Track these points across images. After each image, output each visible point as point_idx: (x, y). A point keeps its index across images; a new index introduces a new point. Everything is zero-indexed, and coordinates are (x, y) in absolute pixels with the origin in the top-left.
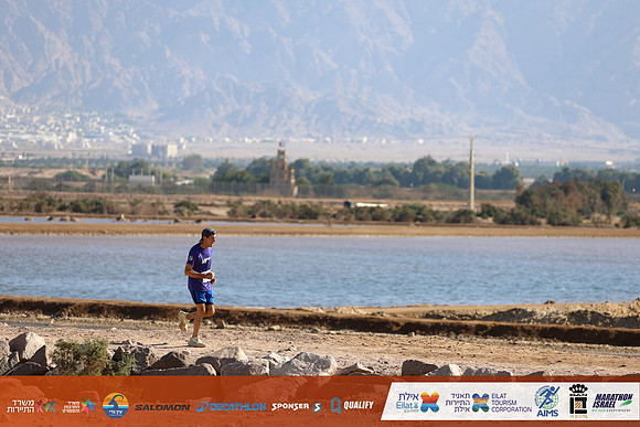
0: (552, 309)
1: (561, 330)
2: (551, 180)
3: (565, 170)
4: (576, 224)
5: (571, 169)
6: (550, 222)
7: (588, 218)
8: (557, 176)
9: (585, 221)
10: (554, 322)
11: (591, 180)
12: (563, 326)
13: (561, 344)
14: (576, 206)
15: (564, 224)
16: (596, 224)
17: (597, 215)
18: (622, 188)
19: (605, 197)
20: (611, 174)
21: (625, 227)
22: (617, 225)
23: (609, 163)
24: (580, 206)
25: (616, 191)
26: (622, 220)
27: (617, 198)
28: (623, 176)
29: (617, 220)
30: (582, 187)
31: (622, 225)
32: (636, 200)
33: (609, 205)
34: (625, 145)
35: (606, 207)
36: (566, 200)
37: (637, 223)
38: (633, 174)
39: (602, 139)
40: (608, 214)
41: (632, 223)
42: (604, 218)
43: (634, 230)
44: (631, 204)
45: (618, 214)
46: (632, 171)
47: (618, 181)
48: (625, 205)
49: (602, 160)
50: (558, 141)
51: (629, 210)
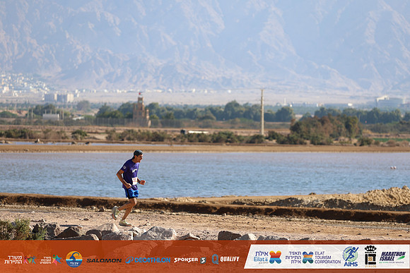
0: (314, 198)
1: (320, 212)
2: (313, 116)
3: (322, 109)
4: (329, 144)
5: (326, 108)
6: (313, 143)
7: (337, 140)
8: (317, 113)
9: (335, 142)
10: (315, 206)
11: (339, 116)
12: (321, 208)
13: (320, 220)
14: (329, 132)
15: (321, 144)
16: (342, 144)
17: (342, 138)
18: (358, 121)
19: (348, 126)
20: (351, 112)
21: (361, 146)
22: (355, 144)
23: (350, 105)
24: (332, 132)
25: (354, 123)
26: (359, 141)
27: (355, 127)
28: (359, 113)
29: (355, 141)
30: (333, 120)
31: (358, 144)
32: (367, 128)
33: (350, 131)
34: (360, 94)
35: (348, 133)
36: (322, 129)
37: (368, 142)
38: (366, 112)
39: (346, 89)
40: (350, 138)
41: (364, 143)
42: (347, 139)
43: (366, 147)
44: (364, 131)
45: (356, 137)
46: (365, 110)
47: (356, 116)
48: (360, 131)
49: (346, 103)
50: (318, 91)
51: (363, 135)
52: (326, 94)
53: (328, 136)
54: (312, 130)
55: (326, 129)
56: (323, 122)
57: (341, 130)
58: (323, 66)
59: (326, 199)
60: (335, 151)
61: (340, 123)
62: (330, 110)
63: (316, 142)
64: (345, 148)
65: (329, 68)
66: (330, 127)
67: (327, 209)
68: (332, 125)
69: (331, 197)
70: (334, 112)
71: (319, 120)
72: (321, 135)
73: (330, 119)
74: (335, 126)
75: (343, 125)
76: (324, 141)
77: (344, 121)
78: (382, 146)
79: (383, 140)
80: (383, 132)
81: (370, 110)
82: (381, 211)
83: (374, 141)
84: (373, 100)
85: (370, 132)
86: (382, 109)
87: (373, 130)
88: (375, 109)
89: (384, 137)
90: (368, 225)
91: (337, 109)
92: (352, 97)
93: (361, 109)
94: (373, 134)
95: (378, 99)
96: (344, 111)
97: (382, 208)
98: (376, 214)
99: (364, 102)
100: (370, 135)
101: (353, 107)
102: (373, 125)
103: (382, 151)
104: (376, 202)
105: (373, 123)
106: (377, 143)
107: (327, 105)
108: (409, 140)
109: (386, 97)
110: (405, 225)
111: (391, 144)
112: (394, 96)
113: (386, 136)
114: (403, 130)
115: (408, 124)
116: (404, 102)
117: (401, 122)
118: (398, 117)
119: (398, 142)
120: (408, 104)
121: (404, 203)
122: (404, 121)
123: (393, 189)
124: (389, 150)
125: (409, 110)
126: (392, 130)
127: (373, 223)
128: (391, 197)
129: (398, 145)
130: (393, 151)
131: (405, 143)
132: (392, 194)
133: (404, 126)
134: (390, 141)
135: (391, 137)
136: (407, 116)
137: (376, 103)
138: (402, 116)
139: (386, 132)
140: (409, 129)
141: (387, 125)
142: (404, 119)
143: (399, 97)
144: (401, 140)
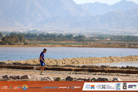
0: (9, 62)
2: (9, 35)
3: (12, 33)
6: (9, 44)
9: (16, 44)
10: (10, 65)
13: (11, 69)
16: (18, 44)
17: (19, 42)
18: (24, 37)
19: (20, 39)
20: (21, 34)
21: (24, 45)
22: (23, 45)
23: (21, 32)
24: (15, 41)
25: (22, 37)
26: (24, 43)
27: (23, 39)
28: (24, 34)
29: (23, 43)
30: (15, 37)
31: (24, 44)
32: (27, 39)
33: (21, 40)
34: (24, 28)
35: (20, 41)
36: (12, 39)
37: (27, 44)
38: (26, 34)
39: (19, 27)
40: (21, 42)
41: (26, 44)
42: (20, 43)
43: (26, 45)
44: (25, 40)
45: (23, 42)
46: (26, 33)
47: (23, 35)
48: (24, 40)
49: (20, 31)
50: (10, 27)
51: (25, 41)
52: (13, 28)
53: (14, 42)
54: (9, 40)
55: (13, 39)
56: (12, 37)
57: (18, 40)
58: (12, 19)
59: (13, 62)
60: (16, 47)
61: (18, 38)
62: (14, 33)
63: (10, 44)
64: (19, 46)
65: (14, 20)
66: (14, 39)
67: (13, 66)
68: (15, 38)
69: (15, 62)
70: (16, 34)
71: (11, 37)
72: (12, 42)
73: (14, 36)
74: (16, 39)
75: (19, 38)
76: (13, 43)
77: (19, 37)
78: (31, 45)
79: (32, 43)
80: (32, 40)
81: (28, 33)
82: (31, 66)
83: (29, 43)
84: (29, 30)
85: (27, 41)
86: (32, 33)
87: (28, 40)
88: (29, 33)
89: (32, 42)
90: (27, 71)
91: (17, 33)
92: (22, 29)
93: (25, 33)
94: (28, 41)
95: (30, 30)
96: (19, 34)
97: (31, 65)
98: (29, 67)
99: (26, 31)
100: (27, 42)
101: (22, 33)
102: (28, 38)
103: (31, 47)
104: (29, 63)
105: (29, 38)
106: (30, 44)
107: (14, 32)
108: (40, 43)
109: (33, 29)
110: (39, 70)
111: (34, 45)
112: (35, 29)
113: (33, 42)
114: (38, 40)
115: (40, 38)
116: (39, 31)
117: (37, 37)
118: (37, 36)
119: (37, 44)
120: (40, 32)
121: (39, 63)
122: (38, 37)
123: (35, 59)
124: (34, 47)
125: (40, 33)
126: (34, 40)
127: (28, 70)
128: (34, 62)
129: (37, 45)
130: (35, 47)
131: (39, 44)
132: (35, 61)
133: (39, 38)
134: (34, 43)
135: (34, 42)
136: (40, 35)
137: (30, 31)
138: (38, 35)
139: (33, 41)
140: (40, 40)
141: (33, 38)
142: (38, 36)
143: (37, 29)
144: (37, 43)
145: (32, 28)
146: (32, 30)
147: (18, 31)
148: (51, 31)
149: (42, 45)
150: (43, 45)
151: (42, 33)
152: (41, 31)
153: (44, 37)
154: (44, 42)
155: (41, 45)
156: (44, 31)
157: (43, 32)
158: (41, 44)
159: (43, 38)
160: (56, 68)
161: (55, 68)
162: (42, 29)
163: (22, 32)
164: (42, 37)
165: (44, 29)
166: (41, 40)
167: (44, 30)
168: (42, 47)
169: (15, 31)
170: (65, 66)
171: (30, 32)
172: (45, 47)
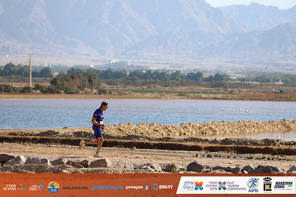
0: (66, 131)
1: (70, 140)
2: (66, 74)
3: (72, 69)
4: (77, 93)
5: (75, 68)
6: (66, 92)
7: (82, 90)
8: (69, 71)
9: (81, 92)
10: (67, 137)
11: (84, 73)
12: (72, 138)
13: (70, 146)
14: (77, 85)
15: (72, 93)
16: (86, 93)
17: (86, 89)
18: (97, 77)
19: (90, 81)
20: (92, 71)
21: (99, 94)
22: (95, 93)
23: (92, 66)
24: (79, 85)
25: (95, 78)
26: (98, 91)
27: (95, 81)
28: (98, 72)
29: (95, 91)
30: (80, 77)
31: (97, 93)
32: (104, 82)
33: (92, 84)
34: (99, 58)
35: (90, 86)
36: (72, 83)
37: (104, 92)
38: (103, 71)
39: (88, 55)
40: (91, 89)
41: (102, 92)
42: (89, 90)
43: (102, 95)
44: (101, 84)
45: (96, 88)
46: (102, 69)
47: (96, 74)
48: (99, 84)
49: (89, 64)
50: (69, 56)
51: (101, 87)
52: (75, 58)
53: (77, 87)
54: (66, 83)
55: (75, 82)
56: (73, 78)
57: (86, 83)
58: (73, 39)
59: (75, 131)
60: (81, 98)
61: (85, 79)
62: (78, 69)
63: (68, 92)
64: (88, 96)
65: (77, 40)
66: (78, 82)
67: (75, 139)
68: (79, 80)
69: (79, 130)
70: (81, 70)
71: (70, 77)
72: (72, 87)
73: (78, 76)
74: (81, 81)
75: (87, 80)
76: (74, 91)
77: (88, 77)
78: (114, 94)
79: (115, 91)
80: (115, 85)
81: (106, 69)
82: (113, 140)
83: (108, 91)
84: (108, 63)
85: (106, 85)
86: (114, 69)
87: (108, 84)
88: (109, 69)
89: (115, 89)
90: (104, 149)
91: (83, 69)
92: (93, 61)
93: (100, 69)
94: (107, 86)
95: (111, 62)
96: (88, 70)
97: (114, 138)
98: (110, 142)
99: (102, 64)
100: (105, 87)
101: (94, 68)
102: (108, 80)
103: (114, 98)
104: (109, 134)
105: (108, 78)
106: (110, 93)
107: (76, 66)
108: (133, 90)
109: (117, 60)
110: (130, 149)
111: (120, 93)
112: (122, 60)
113: (117, 88)
114: (128, 84)
115: (132, 79)
116: (129, 64)
117: (127, 78)
118: (125, 74)
119: (125, 92)
120: (132, 66)
121: (129, 134)
122: (129, 78)
123: (121, 125)
124: (119, 98)
125: (133, 70)
126: (120, 83)
127: (108, 148)
128: (120, 130)
129: (125, 94)
130: (122, 98)
131: (130, 93)
132: (120, 128)
133: (129, 81)
134: (119, 91)
135: (120, 88)
136: (131, 74)
137: (110, 65)
138: (128, 74)
139: (117, 85)
140: (133, 83)
141: (118, 80)
142: (129, 76)
143: (125, 60)
144: (127, 90)
145: (115, 57)
146: (114, 61)
147: (84, 64)
148: (156, 65)
149: (137, 94)
150: (140, 95)
151: (136, 68)
152: (134, 65)
153: (141, 79)
154: (141, 89)
155: (135, 95)
156: (142, 65)
157: (139, 66)
158: (135, 92)
159: (139, 81)
160: (167, 144)
161: (165, 144)
162: (136, 61)
163: (95, 66)
164: (136, 78)
165: (142, 61)
166: (135, 84)
167: (142, 63)
168: (136, 98)
169: (80, 64)
170: (186, 140)
171: (112, 68)
172: (142, 98)
